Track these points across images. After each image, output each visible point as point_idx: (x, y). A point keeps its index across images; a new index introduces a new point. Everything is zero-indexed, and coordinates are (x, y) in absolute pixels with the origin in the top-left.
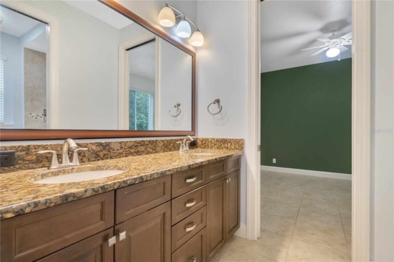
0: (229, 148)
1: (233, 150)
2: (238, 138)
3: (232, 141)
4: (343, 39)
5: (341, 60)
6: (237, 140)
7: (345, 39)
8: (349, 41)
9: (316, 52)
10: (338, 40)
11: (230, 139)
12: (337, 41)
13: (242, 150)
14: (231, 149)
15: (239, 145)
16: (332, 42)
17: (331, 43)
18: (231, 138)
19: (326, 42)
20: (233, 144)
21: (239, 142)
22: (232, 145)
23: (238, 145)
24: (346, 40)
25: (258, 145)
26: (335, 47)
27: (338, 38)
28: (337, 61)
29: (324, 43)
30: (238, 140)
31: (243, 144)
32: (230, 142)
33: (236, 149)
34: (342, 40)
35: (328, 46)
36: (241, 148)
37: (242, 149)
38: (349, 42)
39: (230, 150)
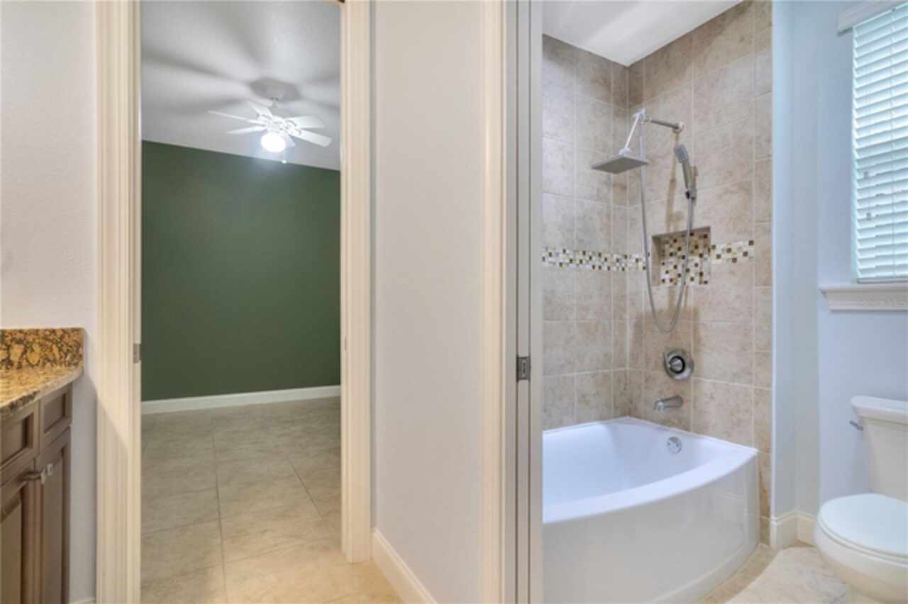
0: (16, 364)
1: (38, 369)
2: (57, 326)
3: (30, 339)
4: (292, 122)
5: (287, 164)
6: (53, 331)
7: (295, 125)
8: (303, 131)
9: (240, 128)
10: (283, 121)
11: (21, 331)
12: (281, 123)
13: (76, 364)
14: (24, 363)
15: (65, 348)
16: (275, 121)
17: (271, 122)
18: (26, 327)
19: (264, 116)
20: (37, 348)
21: (62, 337)
22: (33, 350)
23: (60, 350)
24: (298, 128)
25: (135, 345)
26: (278, 133)
27: (284, 117)
28: (281, 163)
29: (258, 115)
30: (59, 334)
31: (79, 345)
32: (19, 342)
33: (48, 364)
34: (290, 123)
35: (264, 126)
36: (74, 356)
37: (75, 361)
38: (300, 132)
39: (20, 367)
